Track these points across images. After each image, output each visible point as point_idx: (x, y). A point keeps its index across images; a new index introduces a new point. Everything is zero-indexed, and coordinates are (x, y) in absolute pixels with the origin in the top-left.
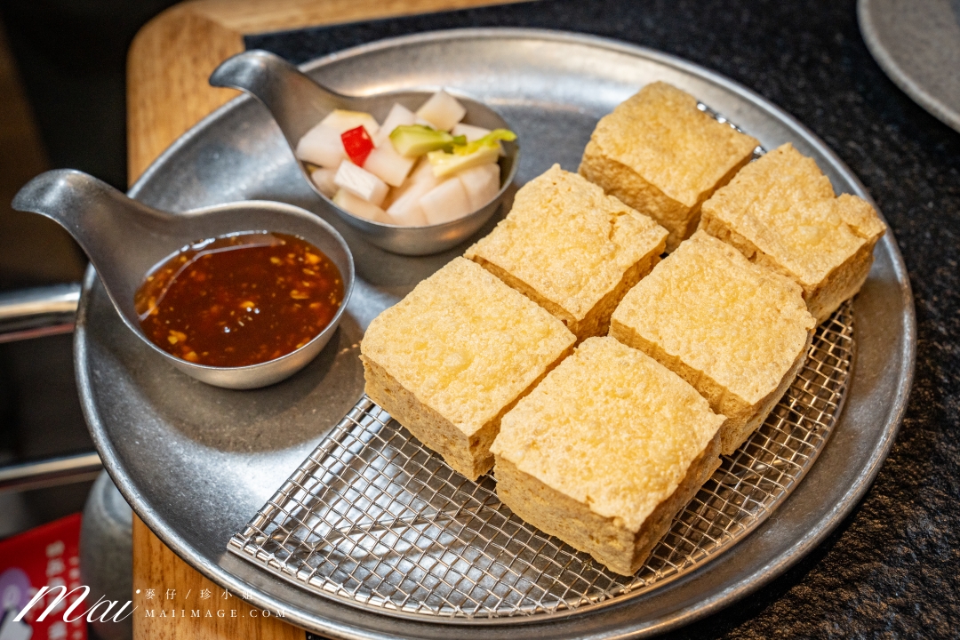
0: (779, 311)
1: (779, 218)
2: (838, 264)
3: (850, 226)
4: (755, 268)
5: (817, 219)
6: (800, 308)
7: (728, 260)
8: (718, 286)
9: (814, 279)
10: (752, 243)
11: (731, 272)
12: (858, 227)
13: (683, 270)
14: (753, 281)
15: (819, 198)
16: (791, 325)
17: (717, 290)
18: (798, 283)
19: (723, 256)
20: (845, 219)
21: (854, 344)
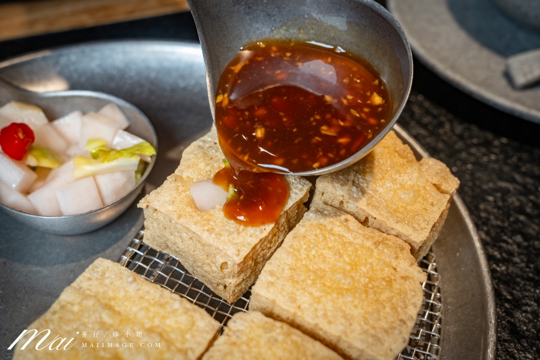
0: (395, 269)
1: (380, 186)
2: (436, 220)
3: (434, 185)
4: (367, 231)
5: (409, 182)
6: (412, 264)
7: (345, 226)
8: (341, 252)
9: (420, 236)
10: (364, 211)
11: (349, 237)
12: (441, 185)
13: (310, 240)
14: (369, 244)
15: (405, 163)
16: (408, 282)
17: (341, 256)
18: (406, 241)
19: (341, 222)
20: (430, 180)
21: (440, 277)
